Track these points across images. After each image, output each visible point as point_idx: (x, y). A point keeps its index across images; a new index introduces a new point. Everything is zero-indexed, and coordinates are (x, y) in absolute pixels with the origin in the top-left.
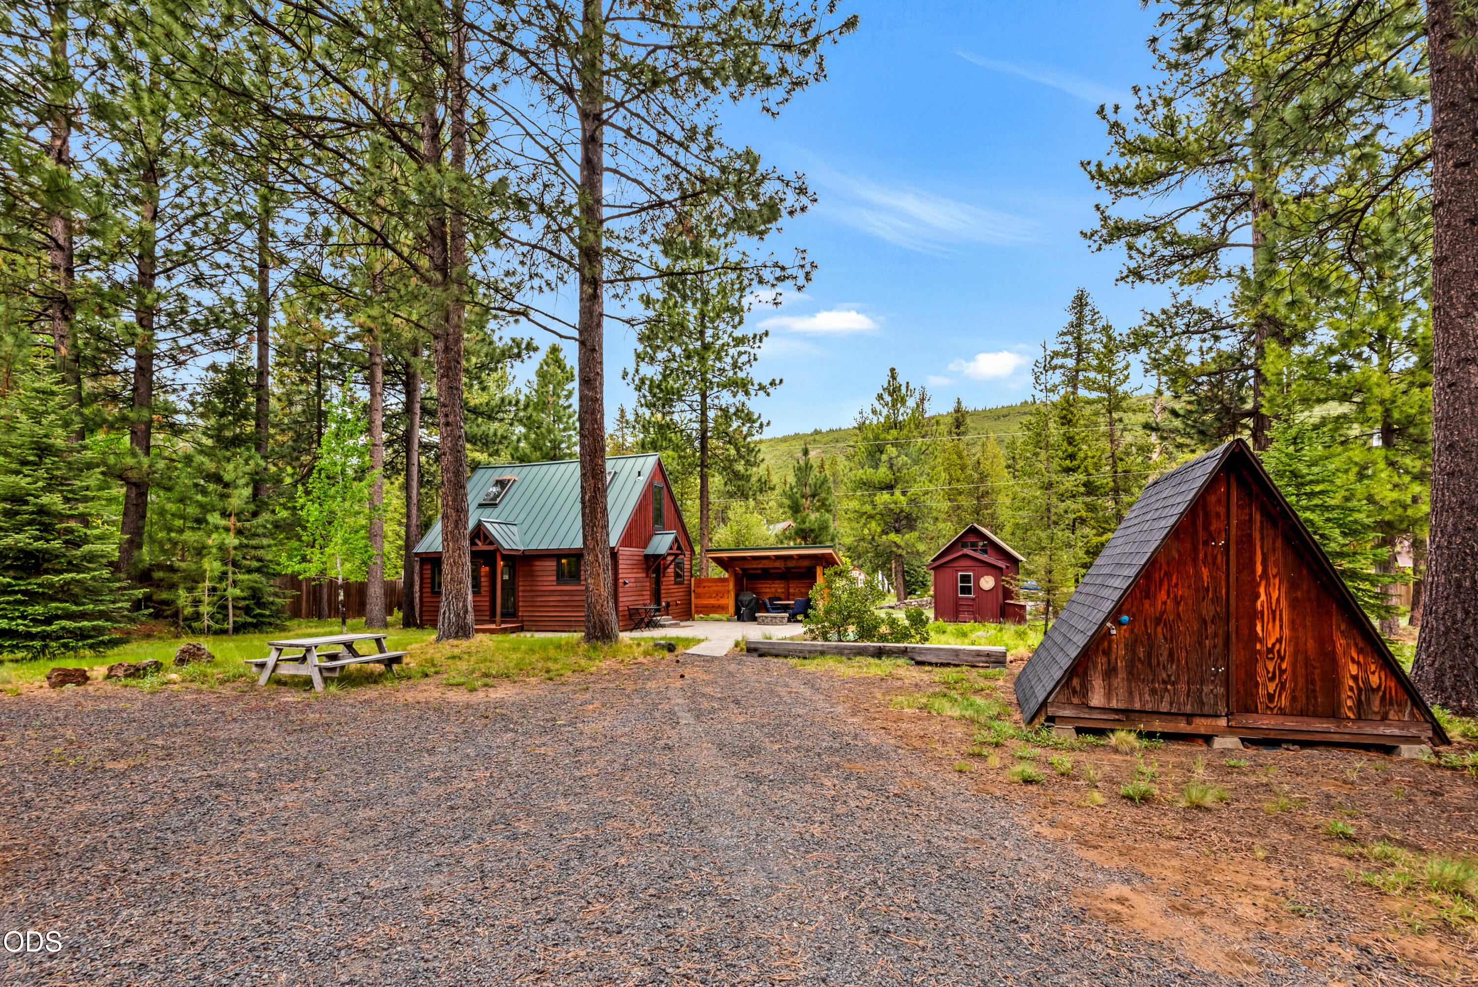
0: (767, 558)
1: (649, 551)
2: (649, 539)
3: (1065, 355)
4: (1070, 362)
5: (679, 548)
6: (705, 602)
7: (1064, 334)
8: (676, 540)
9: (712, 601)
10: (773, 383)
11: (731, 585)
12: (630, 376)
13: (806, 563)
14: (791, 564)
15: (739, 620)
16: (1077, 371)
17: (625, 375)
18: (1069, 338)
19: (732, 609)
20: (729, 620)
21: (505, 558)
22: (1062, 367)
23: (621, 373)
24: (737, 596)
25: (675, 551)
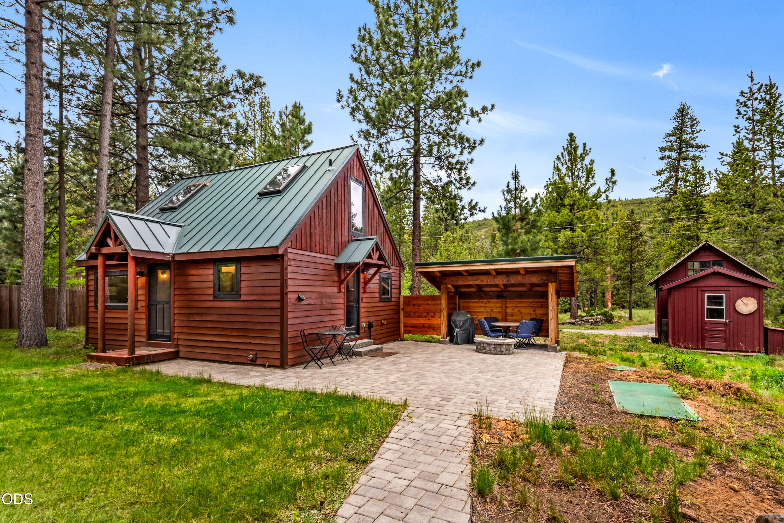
0: (487, 273)
1: (342, 259)
2: (344, 245)
3: (671, 149)
4: (674, 155)
5: (381, 258)
6: (414, 321)
7: (669, 135)
8: (377, 247)
9: (422, 321)
10: (484, 109)
11: (444, 304)
12: (344, 99)
13: (534, 279)
14: (515, 280)
15: (451, 341)
16: (679, 161)
17: (340, 98)
18: (673, 138)
19: (444, 329)
20: (439, 342)
21: (139, 261)
22: (669, 157)
23: (335, 96)
24: (450, 316)
25: (374, 261)
